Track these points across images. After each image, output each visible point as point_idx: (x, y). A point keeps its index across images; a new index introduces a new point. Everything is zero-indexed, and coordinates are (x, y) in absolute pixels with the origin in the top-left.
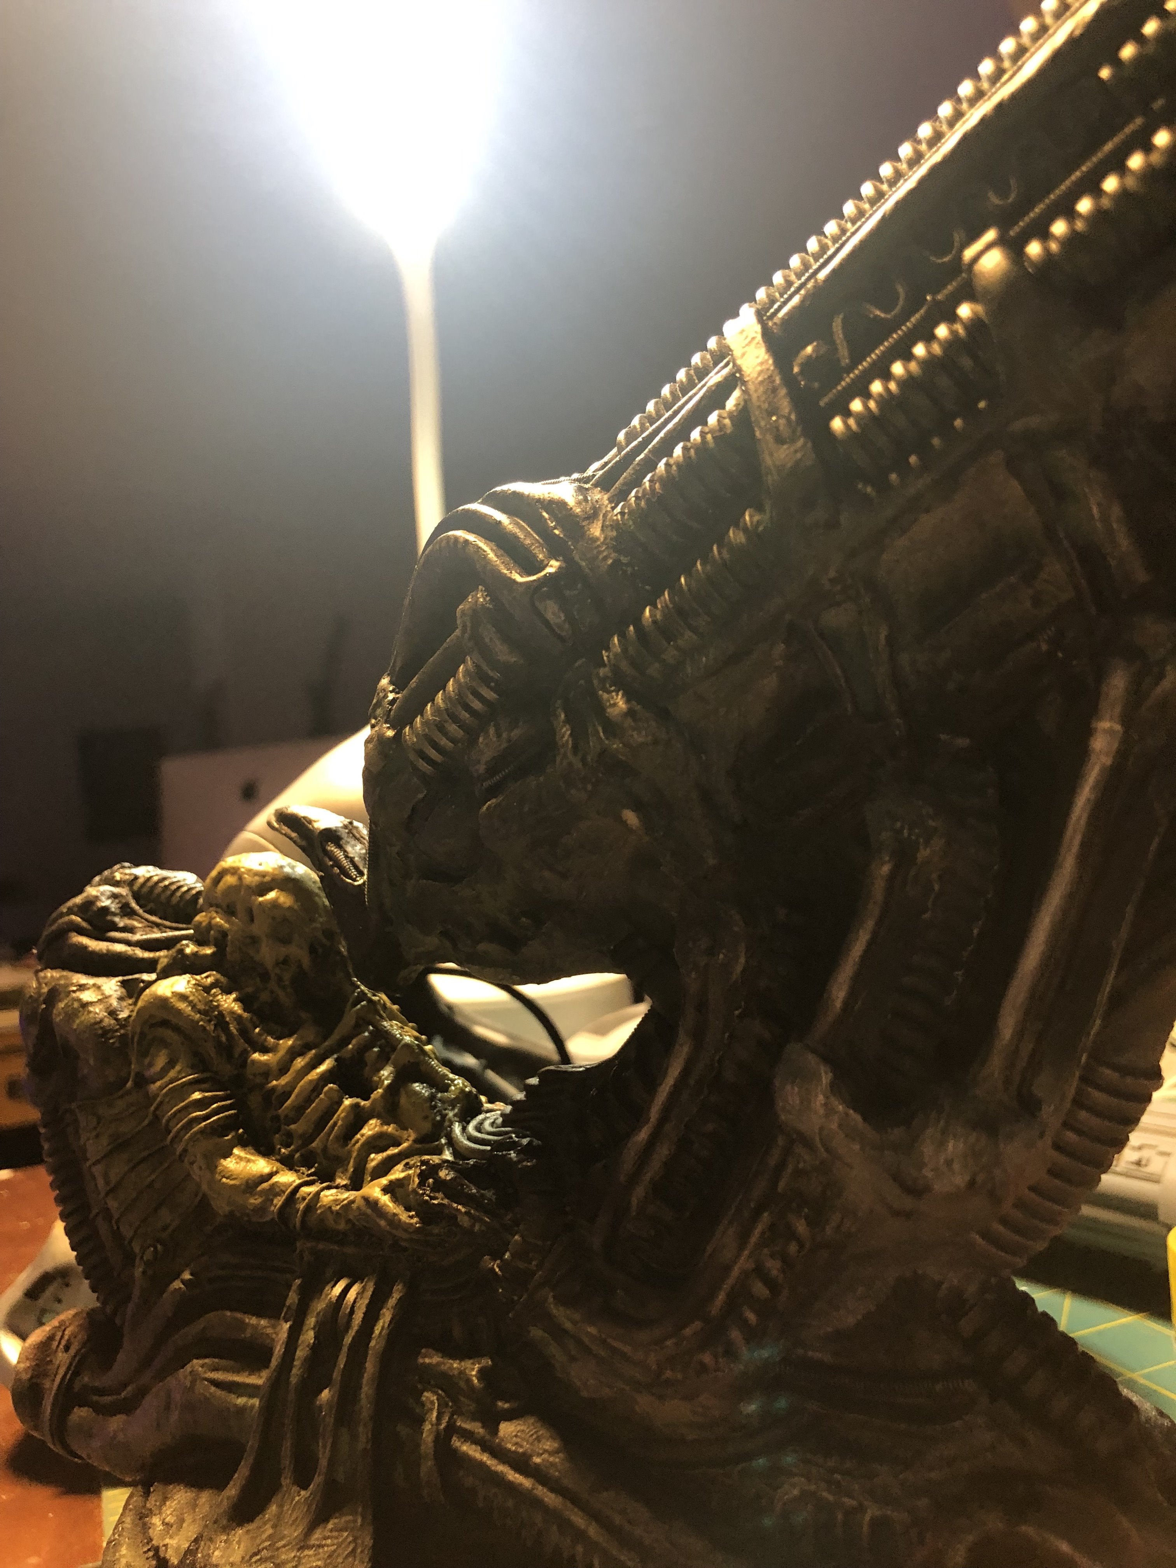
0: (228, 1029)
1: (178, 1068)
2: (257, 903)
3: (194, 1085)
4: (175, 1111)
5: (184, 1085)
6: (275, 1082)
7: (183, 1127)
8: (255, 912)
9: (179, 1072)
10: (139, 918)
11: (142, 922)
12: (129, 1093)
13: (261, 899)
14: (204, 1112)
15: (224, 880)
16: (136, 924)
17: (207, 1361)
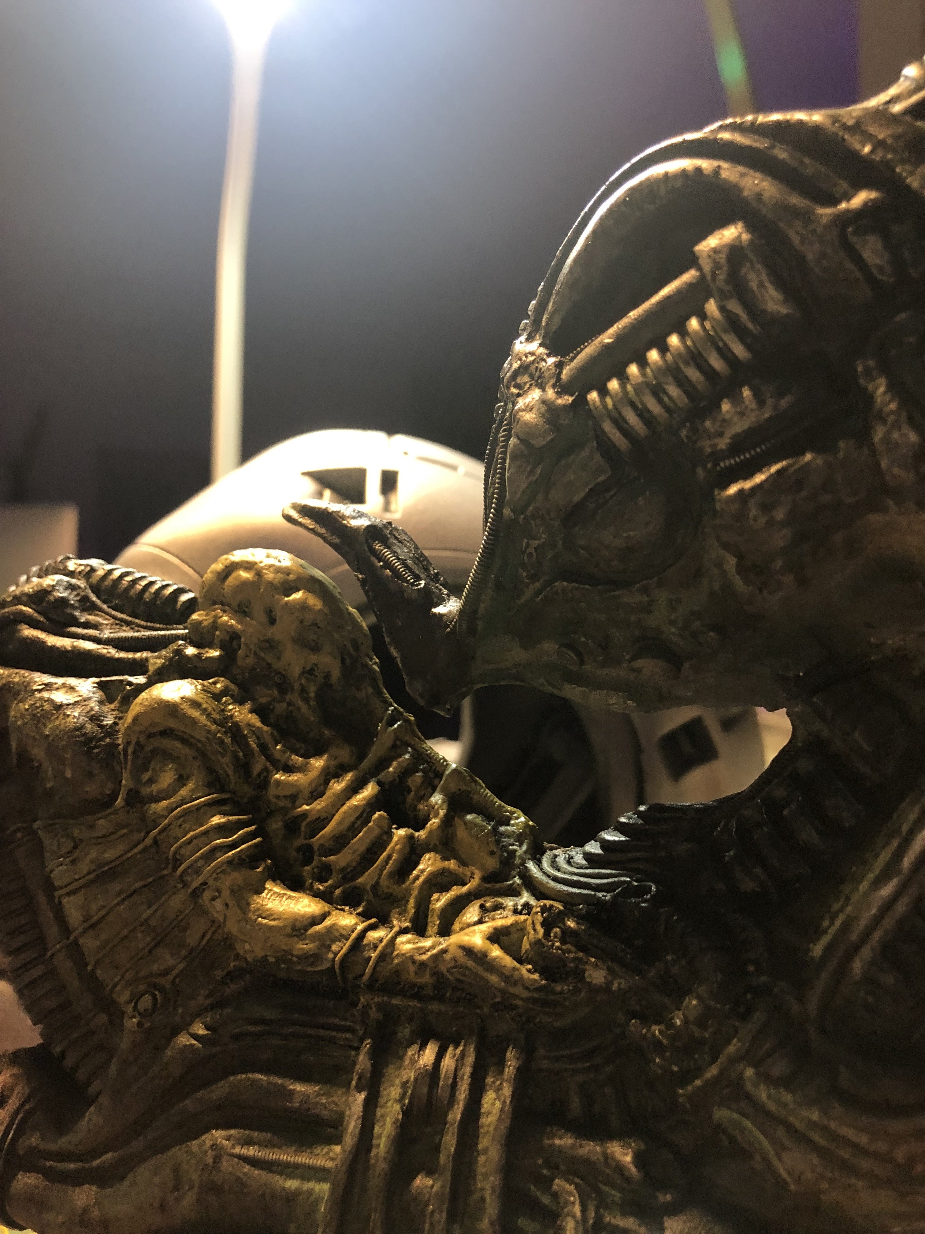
0: (247, 742)
1: (191, 785)
2: (282, 602)
3: (215, 806)
4: (191, 837)
5: (199, 808)
6: (306, 807)
7: (204, 857)
8: (278, 613)
9: (193, 791)
10: (103, 614)
11: (107, 619)
12: (116, 812)
13: (286, 599)
14: (230, 839)
15: (234, 575)
16: (100, 620)
17: (232, 1132)
